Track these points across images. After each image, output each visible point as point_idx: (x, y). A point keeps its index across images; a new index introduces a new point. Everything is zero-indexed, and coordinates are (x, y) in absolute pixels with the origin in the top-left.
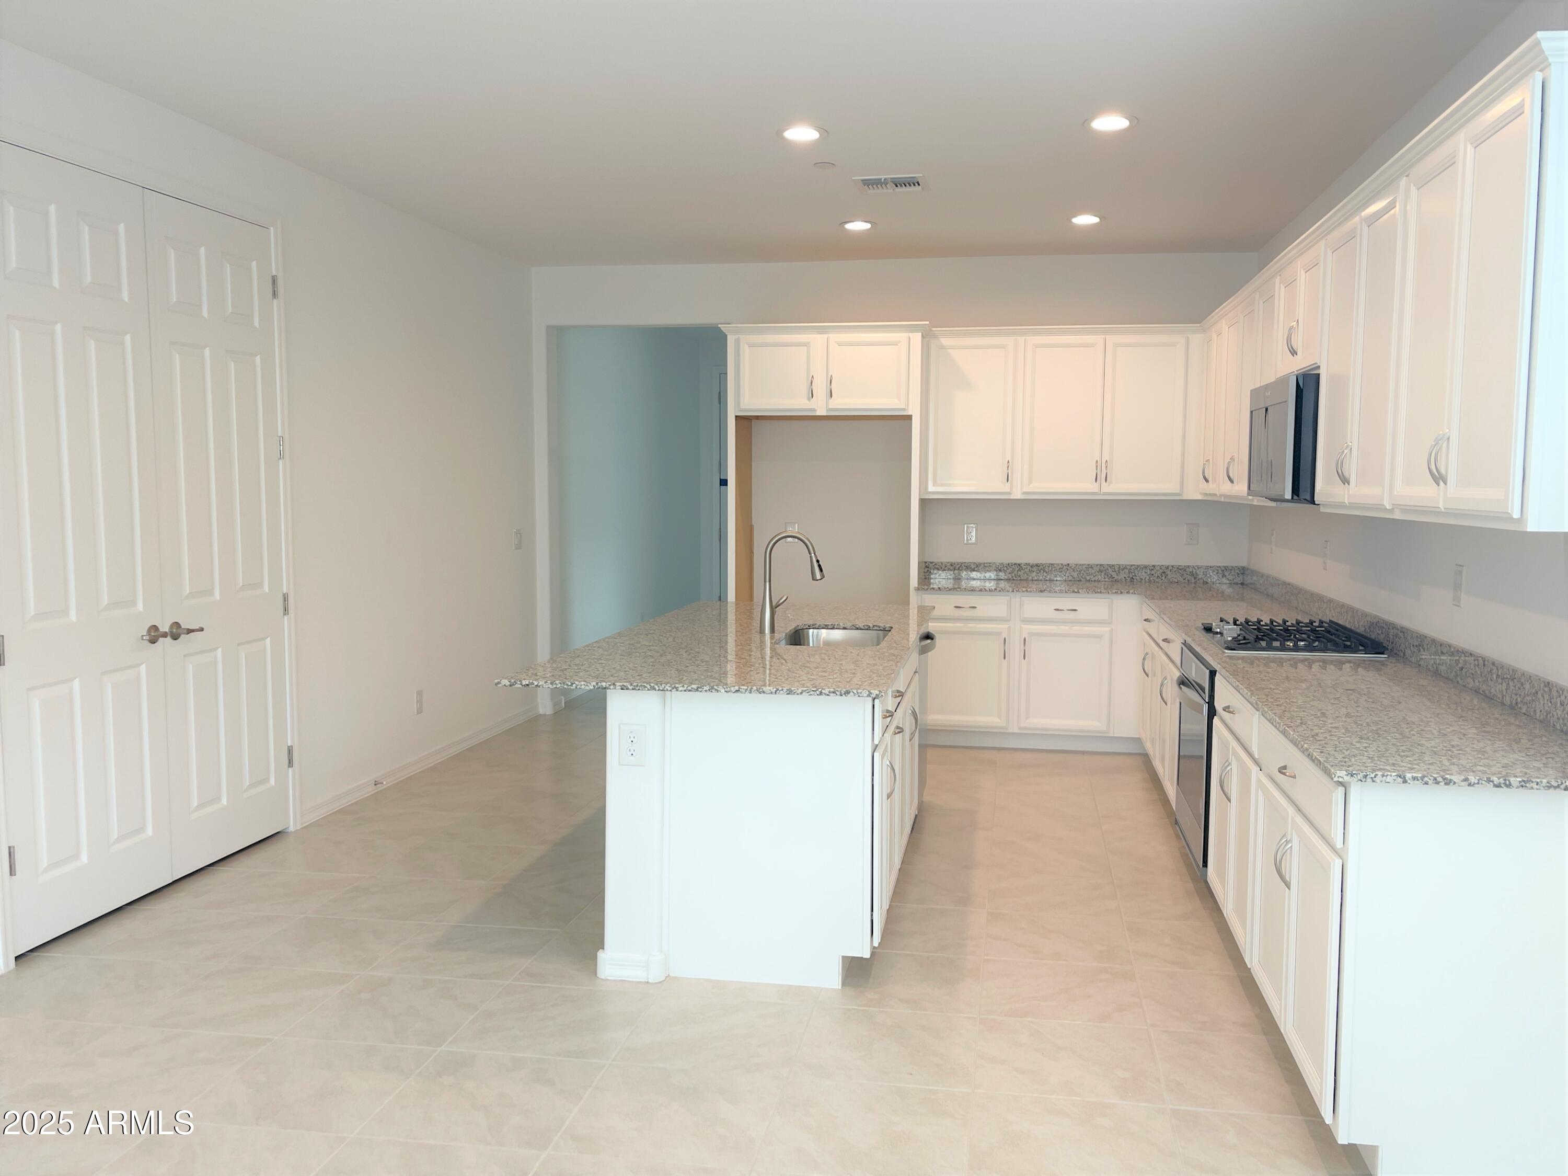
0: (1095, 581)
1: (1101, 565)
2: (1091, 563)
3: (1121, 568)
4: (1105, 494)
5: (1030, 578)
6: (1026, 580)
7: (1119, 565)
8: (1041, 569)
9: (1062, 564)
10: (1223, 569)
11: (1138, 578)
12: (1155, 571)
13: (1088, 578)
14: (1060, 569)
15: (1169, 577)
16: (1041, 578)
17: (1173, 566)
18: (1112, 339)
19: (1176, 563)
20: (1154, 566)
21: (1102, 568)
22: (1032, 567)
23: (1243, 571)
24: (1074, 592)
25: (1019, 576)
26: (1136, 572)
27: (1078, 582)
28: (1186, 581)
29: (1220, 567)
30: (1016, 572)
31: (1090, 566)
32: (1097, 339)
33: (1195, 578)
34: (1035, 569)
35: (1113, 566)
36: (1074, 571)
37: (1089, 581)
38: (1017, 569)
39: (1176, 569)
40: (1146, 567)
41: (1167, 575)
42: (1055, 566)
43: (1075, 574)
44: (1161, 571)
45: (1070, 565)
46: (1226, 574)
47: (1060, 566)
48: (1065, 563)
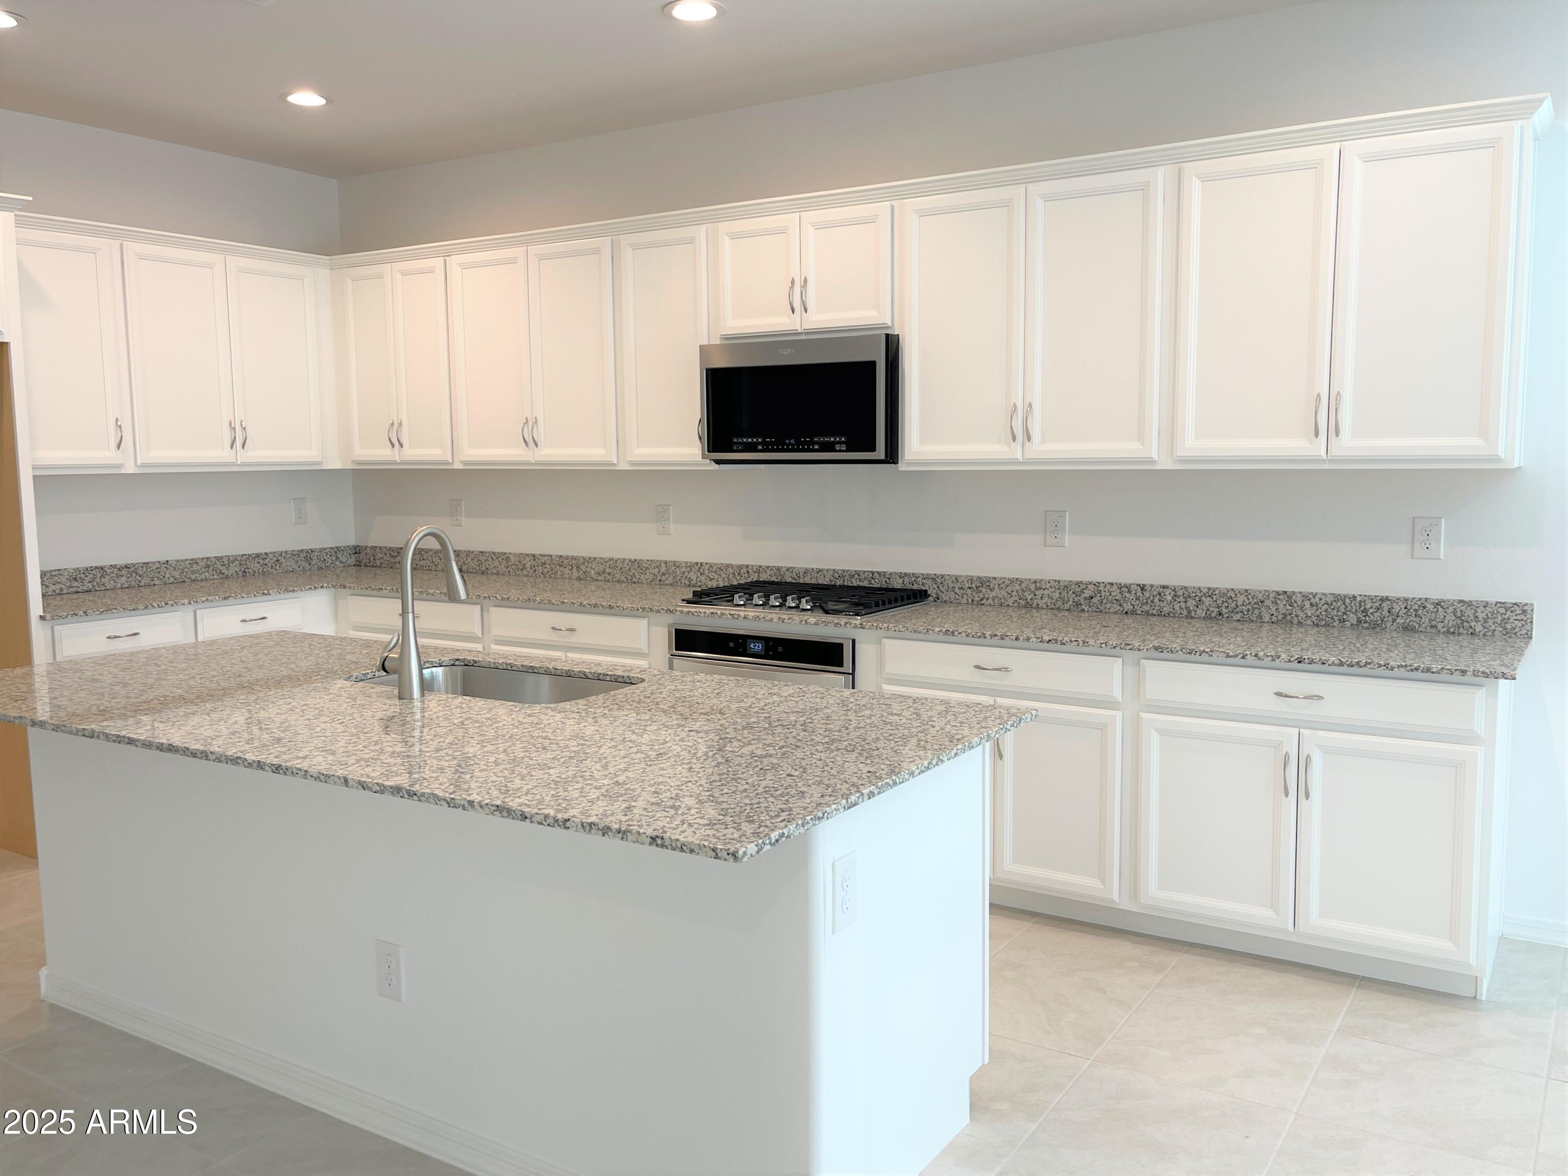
0: (202, 580)
1: (208, 558)
2: (195, 556)
3: (231, 560)
4: (243, 464)
5: (119, 585)
6: (114, 589)
7: (228, 556)
8: (133, 572)
9: (159, 562)
10: (336, 550)
11: (250, 570)
12: (268, 560)
13: (193, 577)
14: (157, 568)
15: (284, 565)
16: (133, 583)
17: (286, 552)
18: (235, 262)
19: (289, 548)
20: (266, 554)
21: (209, 563)
22: (119, 570)
23: (357, 550)
24: (264, 594)
25: (103, 585)
26: (248, 563)
27: (182, 585)
28: (301, 568)
29: (332, 548)
30: (98, 578)
31: (195, 561)
33: (310, 564)
34: (124, 572)
35: (222, 558)
36: (175, 570)
37: (194, 580)
38: (99, 575)
39: (289, 556)
40: (258, 556)
41: (281, 563)
42: (150, 565)
43: (177, 574)
44: (275, 559)
45: (170, 563)
46: (339, 556)
47: (158, 565)
48: (163, 559)
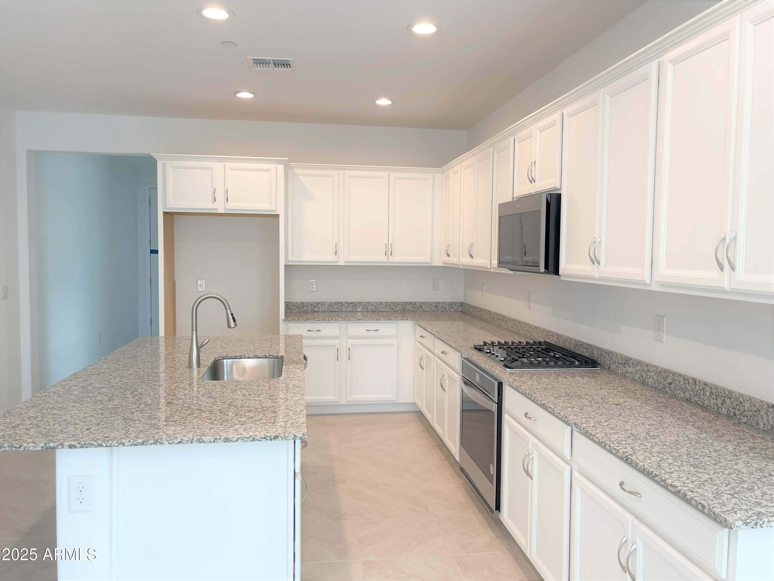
0: (384, 311)
1: (387, 302)
2: (381, 301)
3: (398, 304)
4: (391, 263)
5: (348, 310)
6: (346, 312)
7: (397, 302)
8: (354, 305)
9: (366, 302)
10: (451, 303)
11: (407, 309)
12: (416, 305)
13: (380, 310)
14: (365, 305)
15: (424, 308)
16: (354, 310)
17: (425, 302)
18: (393, 175)
19: (427, 301)
20: (415, 303)
21: (387, 304)
22: (349, 304)
23: (462, 304)
24: (377, 320)
25: (342, 310)
26: (406, 306)
27: (375, 313)
28: (432, 310)
29: (449, 302)
30: (340, 307)
31: (381, 303)
32: (385, 174)
33: (437, 309)
34: (350, 305)
35: (394, 303)
36: (372, 306)
37: (380, 311)
38: (340, 305)
39: (427, 304)
40: (411, 303)
41: (422, 307)
42: (362, 303)
43: (373, 308)
44: (419, 305)
45: (370, 303)
46: (453, 306)
47: (365, 303)
48: (367, 301)
